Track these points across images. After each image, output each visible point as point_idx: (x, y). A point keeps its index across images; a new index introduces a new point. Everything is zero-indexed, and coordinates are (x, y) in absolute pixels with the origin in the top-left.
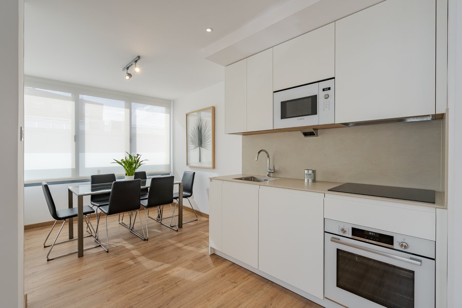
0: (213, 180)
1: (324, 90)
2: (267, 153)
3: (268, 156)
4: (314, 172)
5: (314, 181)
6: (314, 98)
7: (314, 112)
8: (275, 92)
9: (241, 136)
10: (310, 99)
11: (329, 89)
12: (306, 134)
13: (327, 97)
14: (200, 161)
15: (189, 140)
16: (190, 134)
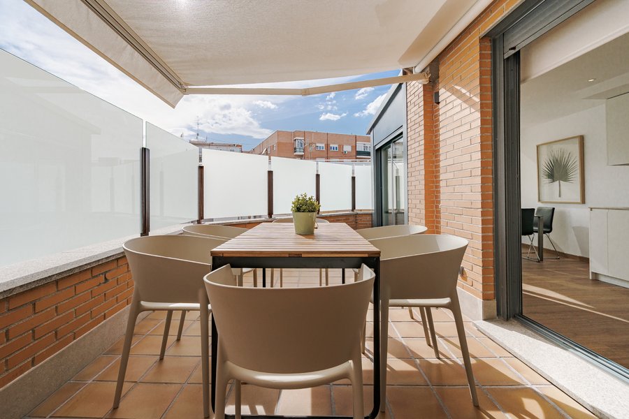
0: (593, 209)
14: (560, 196)
15: (541, 174)
16: (544, 167)
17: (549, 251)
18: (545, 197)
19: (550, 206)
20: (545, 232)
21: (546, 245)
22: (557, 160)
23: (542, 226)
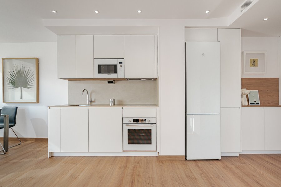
0: (51, 108)
1: (120, 63)
2: (87, 91)
3: (88, 93)
4: (114, 100)
5: (114, 104)
6: (115, 66)
7: (115, 72)
8: (94, 59)
9: (67, 81)
10: (114, 66)
11: (122, 63)
12: (109, 82)
13: (121, 66)
14: (21, 98)
15: (6, 81)
16: (8, 76)
17: (12, 139)
18: (9, 99)
19: (14, 106)
20: (10, 126)
21: (11, 135)
22: (19, 72)
23: (7, 121)
